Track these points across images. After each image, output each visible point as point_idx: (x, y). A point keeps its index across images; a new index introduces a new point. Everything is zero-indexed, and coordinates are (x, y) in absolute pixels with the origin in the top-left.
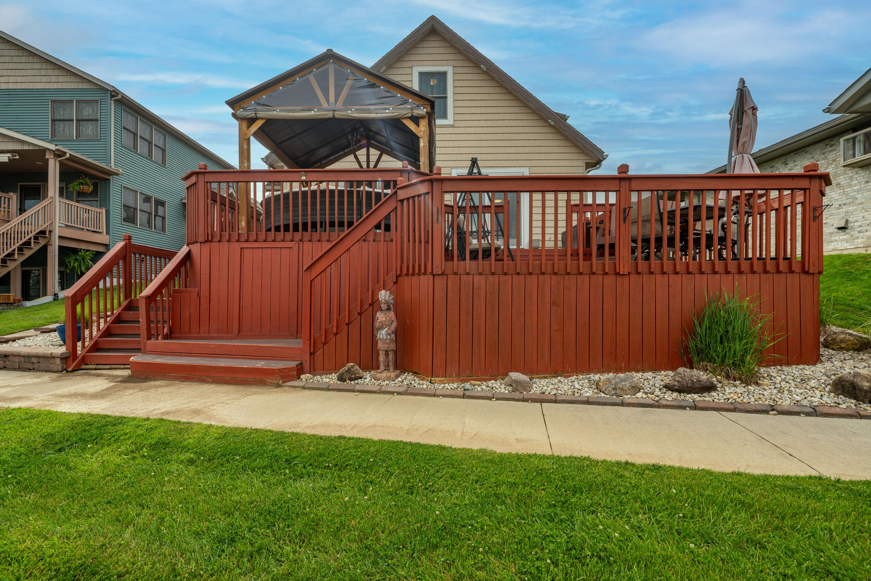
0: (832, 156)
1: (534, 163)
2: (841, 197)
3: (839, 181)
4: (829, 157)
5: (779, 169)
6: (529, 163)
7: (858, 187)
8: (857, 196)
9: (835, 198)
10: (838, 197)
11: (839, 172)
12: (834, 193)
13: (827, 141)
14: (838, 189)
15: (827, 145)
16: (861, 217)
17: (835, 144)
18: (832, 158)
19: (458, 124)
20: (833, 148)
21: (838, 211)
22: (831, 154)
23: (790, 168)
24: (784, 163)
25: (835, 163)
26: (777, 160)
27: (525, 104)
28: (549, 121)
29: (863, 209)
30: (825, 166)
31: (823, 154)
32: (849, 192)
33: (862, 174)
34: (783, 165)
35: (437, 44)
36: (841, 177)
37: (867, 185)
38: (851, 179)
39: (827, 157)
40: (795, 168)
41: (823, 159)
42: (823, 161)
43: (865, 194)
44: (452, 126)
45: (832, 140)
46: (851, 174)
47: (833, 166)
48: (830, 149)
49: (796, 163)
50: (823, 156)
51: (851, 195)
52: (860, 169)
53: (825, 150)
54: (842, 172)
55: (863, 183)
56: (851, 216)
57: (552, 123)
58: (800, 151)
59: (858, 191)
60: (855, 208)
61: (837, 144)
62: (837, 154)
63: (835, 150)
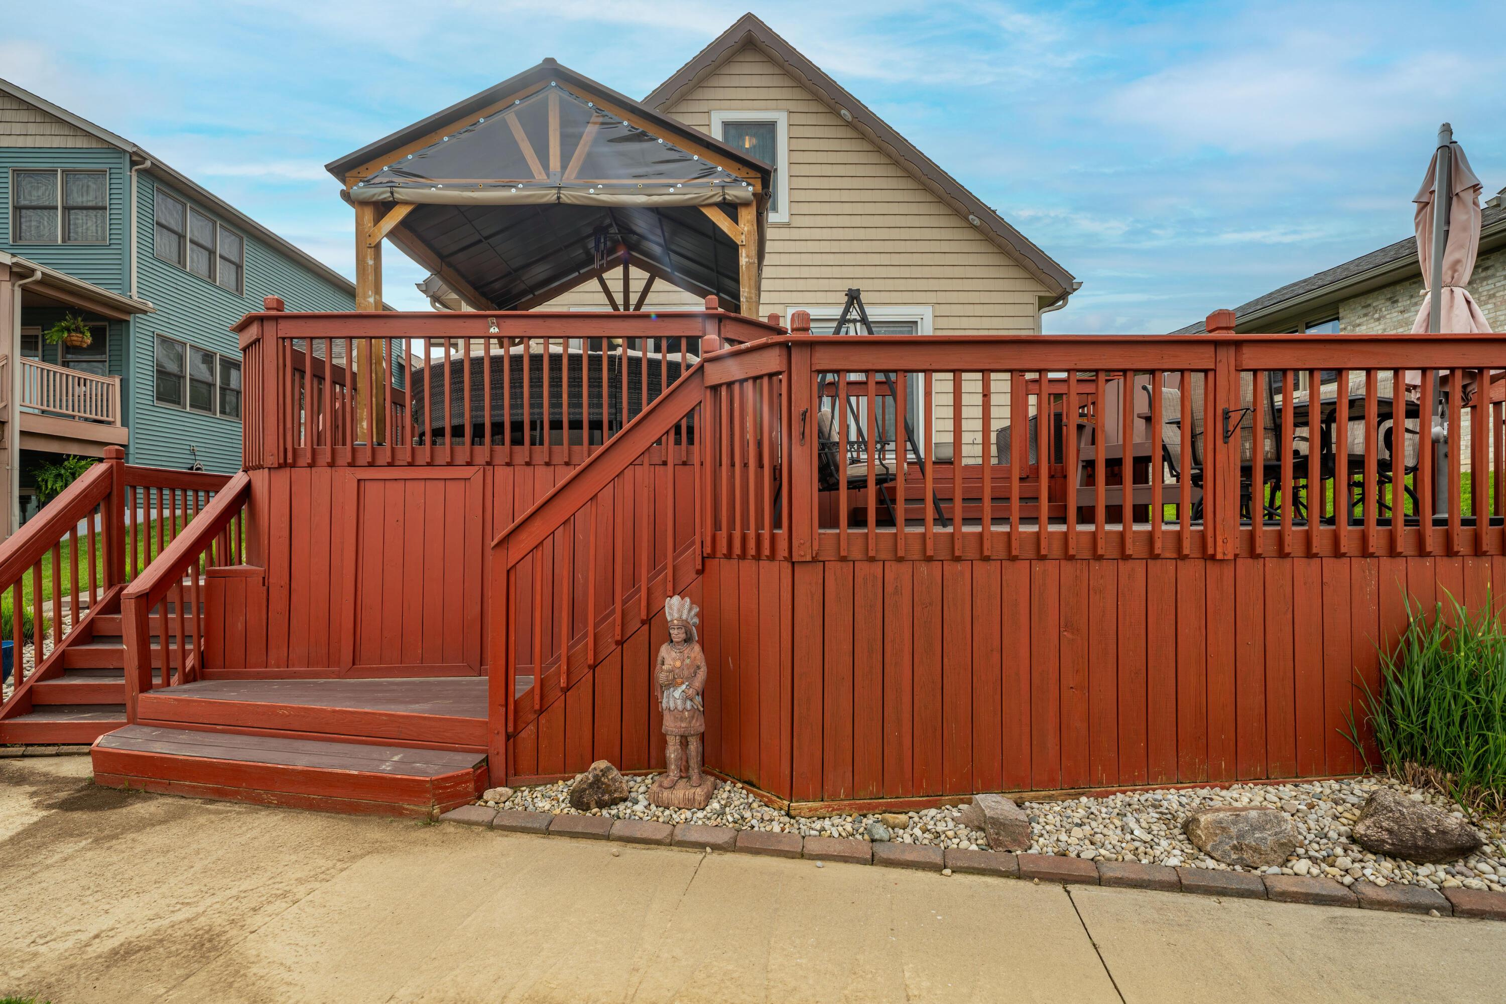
0: (1487, 288)
1: (942, 297)
4: (1480, 290)
5: (1381, 310)
6: (932, 297)
17: (1492, 266)
18: (1488, 290)
19: (798, 221)
20: (1490, 272)
22: (1485, 283)
23: (1402, 308)
24: (1390, 299)
25: (1493, 300)
26: (1376, 293)
27: (924, 184)
28: (971, 217)
34: (1388, 303)
35: (757, 68)
39: (1477, 289)
40: (1413, 309)
44: (787, 226)
45: (1488, 259)
48: (1483, 274)
57: (977, 222)
61: (1497, 265)
62: (1498, 284)
63: (1493, 276)
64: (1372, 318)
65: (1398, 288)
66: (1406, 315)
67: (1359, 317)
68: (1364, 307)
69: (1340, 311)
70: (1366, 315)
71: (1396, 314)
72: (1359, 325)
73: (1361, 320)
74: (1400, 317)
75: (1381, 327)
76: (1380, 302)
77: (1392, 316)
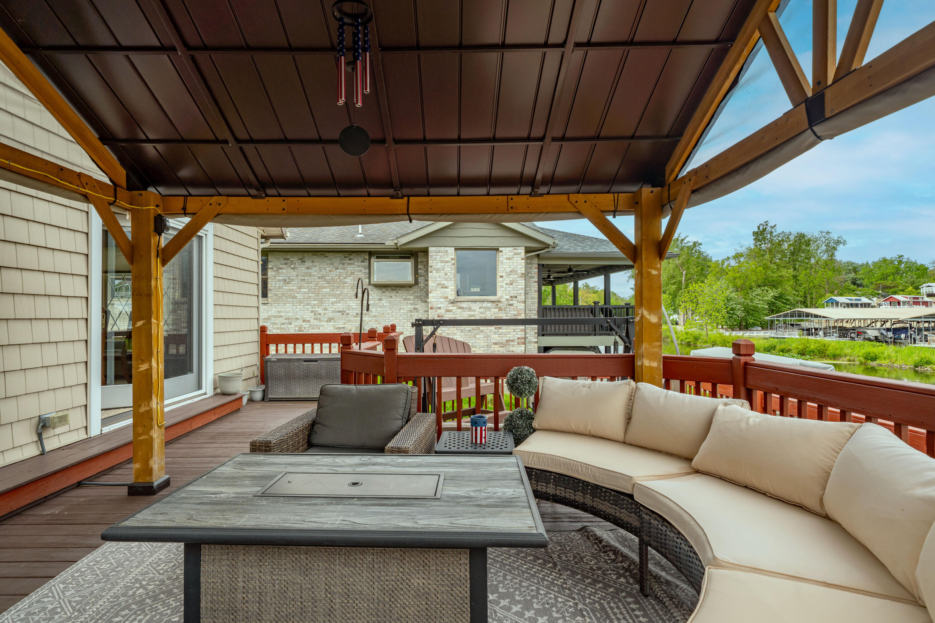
0: (351, 269)
2: (358, 306)
5: (295, 264)
9: (353, 307)
10: (356, 307)
12: (352, 302)
13: (347, 254)
14: (356, 300)
15: (346, 257)
17: (353, 259)
20: (352, 262)
21: (355, 319)
22: (349, 266)
23: (308, 266)
24: (301, 259)
25: (353, 275)
26: (293, 253)
29: (377, 321)
30: (344, 276)
31: (343, 264)
33: (376, 292)
34: (300, 261)
37: (379, 302)
39: (346, 268)
40: (313, 268)
41: (342, 269)
42: (342, 271)
43: (378, 309)
45: (351, 255)
47: (352, 278)
48: (349, 262)
49: (314, 264)
50: (342, 266)
52: (374, 287)
53: (344, 262)
55: (377, 300)
56: (367, 325)
58: (319, 254)
60: (370, 319)
61: (355, 260)
62: (355, 269)
63: (353, 264)
64: (290, 267)
65: (306, 254)
66: (310, 271)
67: (281, 264)
68: (284, 259)
69: (269, 257)
70: (285, 264)
71: (304, 268)
72: (281, 269)
73: (283, 266)
74: (306, 271)
75: (295, 273)
76: (295, 259)
77: (302, 269)
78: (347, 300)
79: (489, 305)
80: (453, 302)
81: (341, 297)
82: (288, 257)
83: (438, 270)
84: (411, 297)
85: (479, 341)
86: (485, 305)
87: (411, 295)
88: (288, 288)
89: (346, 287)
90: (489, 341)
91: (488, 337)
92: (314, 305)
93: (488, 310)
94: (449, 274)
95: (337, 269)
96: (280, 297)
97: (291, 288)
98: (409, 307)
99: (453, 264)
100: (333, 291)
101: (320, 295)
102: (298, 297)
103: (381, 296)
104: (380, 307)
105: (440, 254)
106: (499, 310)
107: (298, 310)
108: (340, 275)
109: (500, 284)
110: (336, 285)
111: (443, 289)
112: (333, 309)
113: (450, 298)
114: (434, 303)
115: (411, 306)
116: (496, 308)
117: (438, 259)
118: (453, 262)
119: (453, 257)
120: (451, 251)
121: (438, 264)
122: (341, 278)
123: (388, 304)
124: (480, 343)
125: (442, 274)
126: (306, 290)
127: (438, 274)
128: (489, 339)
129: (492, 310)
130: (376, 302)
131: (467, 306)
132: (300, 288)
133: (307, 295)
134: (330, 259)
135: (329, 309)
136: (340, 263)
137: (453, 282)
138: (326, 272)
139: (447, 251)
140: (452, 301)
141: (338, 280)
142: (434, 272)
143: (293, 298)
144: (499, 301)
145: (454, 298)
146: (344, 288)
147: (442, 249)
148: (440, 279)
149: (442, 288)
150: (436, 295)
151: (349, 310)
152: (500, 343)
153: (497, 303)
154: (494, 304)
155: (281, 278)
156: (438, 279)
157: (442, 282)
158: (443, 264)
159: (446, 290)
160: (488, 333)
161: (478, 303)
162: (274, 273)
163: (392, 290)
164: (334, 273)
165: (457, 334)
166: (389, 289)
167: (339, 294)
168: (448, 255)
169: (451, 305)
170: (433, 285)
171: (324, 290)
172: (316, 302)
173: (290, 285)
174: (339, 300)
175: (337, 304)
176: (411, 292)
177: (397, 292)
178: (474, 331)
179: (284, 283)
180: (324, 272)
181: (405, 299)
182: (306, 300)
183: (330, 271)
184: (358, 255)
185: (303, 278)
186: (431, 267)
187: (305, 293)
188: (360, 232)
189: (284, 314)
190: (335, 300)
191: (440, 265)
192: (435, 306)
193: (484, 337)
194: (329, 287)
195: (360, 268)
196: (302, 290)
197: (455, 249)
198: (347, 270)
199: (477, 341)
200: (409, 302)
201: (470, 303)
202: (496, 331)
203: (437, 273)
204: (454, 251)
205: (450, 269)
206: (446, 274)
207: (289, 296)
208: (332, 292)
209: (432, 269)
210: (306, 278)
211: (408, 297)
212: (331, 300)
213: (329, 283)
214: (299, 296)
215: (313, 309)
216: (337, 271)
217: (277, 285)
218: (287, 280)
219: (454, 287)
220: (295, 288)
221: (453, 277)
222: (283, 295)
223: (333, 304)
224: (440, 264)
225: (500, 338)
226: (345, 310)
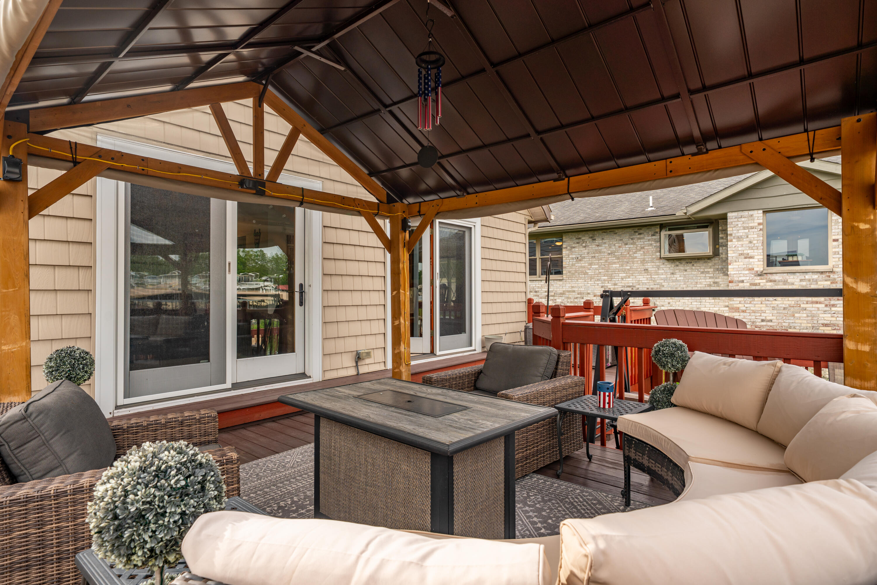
0: (640, 243)
2: (648, 281)
3: (647, 267)
4: (637, 243)
5: (586, 242)
7: (665, 276)
8: (663, 284)
9: (643, 282)
10: (646, 281)
11: (647, 259)
12: (642, 277)
13: (636, 229)
14: (646, 274)
15: (635, 232)
16: (667, 303)
17: (643, 233)
20: (642, 236)
22: (639, 241)
23: (598, 244)
24: (591, 237)
25: (643, 250)
26: (584, 233)
30: (634, 251)
31: (632, 239)
32: (656, 279)
33: (668, 266)
34: (590, 240)
36: (649, 264)
37: (672, 276)
38: (658, 267)
40: (603, 245)
41: (632, 244)
42: (632, 246)
43: (671, 284)
45: (640, 229)
46: (658, 264)
47: (642, 252)
48: (638, 236)
49: (604, 241)
50: (632, 241)
51: (658, 281)
52: (666, 261)
53: (634, 237)
54: (650, 259)
55: (669, 274)
58: (608, 231)
59: (665, 280)
61: (645, 233)
62: (645, 243)
63: (643, 238)
64: (582, 245)
65: (596, 233)
66: (600, 248)
67: (574, 243)
68: (577, 239)
69: (564, 238)
70: (578, 243)
72: (574, 248)
73: (576, 245)
74: (597, 248)
75: (586, 251)
76: (586, 238)
77: (593, 247)
78: (636, 274)
79: (815, 276)
80: (760, 275)
81: (630, 272)
82: (580, 236)
83: (739, 238)
84: (709, 270)
85: (800, 321)
86: (807, 277)
87: (710, 268)
88: (580, 265)
89: (635, 262)
90: (816, 322)
91: (813, 316)
92: (605, 280)
93: (815, 283)
94: (755, 242)
95: (626, 244)
96: (573, 274)
97: (583, 265)
98: (707, 280)
99: (761, 230)
100: (622, 266)
101: (610, 270)
102: (589, 274)
103: (674, 270)
104: (673, 281)
105: (743, 219)
106: (831, 283)
107: (589, 285)
108: (630, 250)
109: (834, 250)
110: (625, 260)
111: (747, 260)
112: (624, 284)
113: (756, 269)
114: (735, 276)
115: (710, 280)
116: (826, 281)
117: (739, 225)
118: (761, 227)
119: (761, 221)
120: (757, 215)
121: (740, 231)
122: (631, 253)
123: (682, 278)
124: (801, 323)
125: (746, 242)
126: (597, 266)
127: (740, 243)
128: (816, 318)
129: (819, 283)
130: (668, 276)
131: (781, 278)
132: (591, 264)
133: (597, 271)
134: (619, 236)
135: (619, 284)
136: (629, 238)
137: (761, 251)
138: (616, 248)
139: (752, 215)
140: (759, 273)
141: (628, 255)
142: (734, 240)
143: (584, 274)
144: (832, 272)
145: (762, 269)
146: (633, 263)
147: (746, 213)
148: (743, 249)
149: (746, 258)
150: (737, 267)
151: (639, 284)
152: (834, 325)
153: (827, 274)
154: (824, 276)
155: (574, 256)
156: (740, 249)
157: (746, 252)
158: (747, 231)
159: (751, 260)
160: (814, 312)
161: (798, 274)
162: (567, 252)
163: (687, 263)
164: (624, 249)
165: (767, 312)
166: (684, 262)
167: (628, 269)
168: (754, 220)
169: (759, 278)
170: (733, 255)
171: (614, 266)
172: (606, 278)
173: (582, 262)
174: (629, 275)
175: (627, 279)
176: (710, 264)
177: (693, 265)
178: (792, 309)
179: (577, 261)
180: (613, 248)
181: (702, 273)
182: (596, 275)
183: (620, 247)
184: (648, 229)
185: (594, 255)
186: (731, 235)
187: (596, 269)
188: (651, 205)
189: (577, 289)
190: (625, 275)
191: (742, 233)
192: (736, 279)
193: (808, 316)
194: (618, 262)
195: (651, 242)
196: (593, 266)
197: (764, 212)
198: (637, 245)
199: (797, 321)
200: (707, 275)
201: (785, 274)
202: (827, 309)
203: (738, 241)
204: (762, 215)
205: (756, 236)
206: (751, 242)
207: (581, 272)
208: (622, 268)
209: (732, 238)
210: (597, 255)
211: (706, 270)
212: (620, 275)
213: (618, 258)
214: (590, 272)
215: (603, 285)
216: (627, 246)
217: (571, 263)
218: (579, 258)
219: (762, 257)
220: (587, 264)
221: (760, 245)
222: (576, 271)
223: (622, 279)
224: (743, 231)
225: (834, 319)
226: (634, 284)
